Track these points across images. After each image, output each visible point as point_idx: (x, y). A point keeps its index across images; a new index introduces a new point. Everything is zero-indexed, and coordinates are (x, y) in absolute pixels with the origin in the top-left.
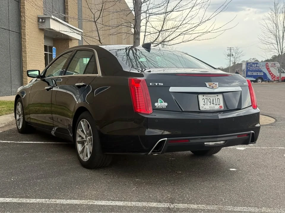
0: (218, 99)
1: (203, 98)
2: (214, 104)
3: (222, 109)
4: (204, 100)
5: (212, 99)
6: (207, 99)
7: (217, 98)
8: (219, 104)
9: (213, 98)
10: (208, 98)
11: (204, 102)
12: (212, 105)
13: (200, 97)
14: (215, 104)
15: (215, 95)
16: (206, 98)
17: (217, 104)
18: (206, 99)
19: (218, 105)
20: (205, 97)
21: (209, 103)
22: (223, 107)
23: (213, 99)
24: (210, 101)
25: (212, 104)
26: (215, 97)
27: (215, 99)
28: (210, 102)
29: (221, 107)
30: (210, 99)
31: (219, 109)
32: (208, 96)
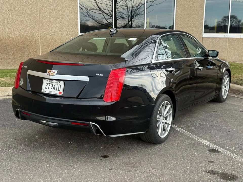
0: (59, 85)
2: (54, 89)
3: (60, 95)
4: (47, 84)
5: (54, 84)
9: (55, 83)
10: (51, 83)
11: (47, 86)
13: (45, 81)
14: (56, 89)
15: (58, 82)
16: (50, 83)
18: (49, 83)
19: (58, 90)
20: (48, 82)
21: (50, 88)
22: (62, 93)
23: (55, 84)
24: (52, 86)
26: (58, 83)
27: (57, 85)
29: (60, 93)
30: (52, 84)
31: (58, 94)
32: (52, 81)
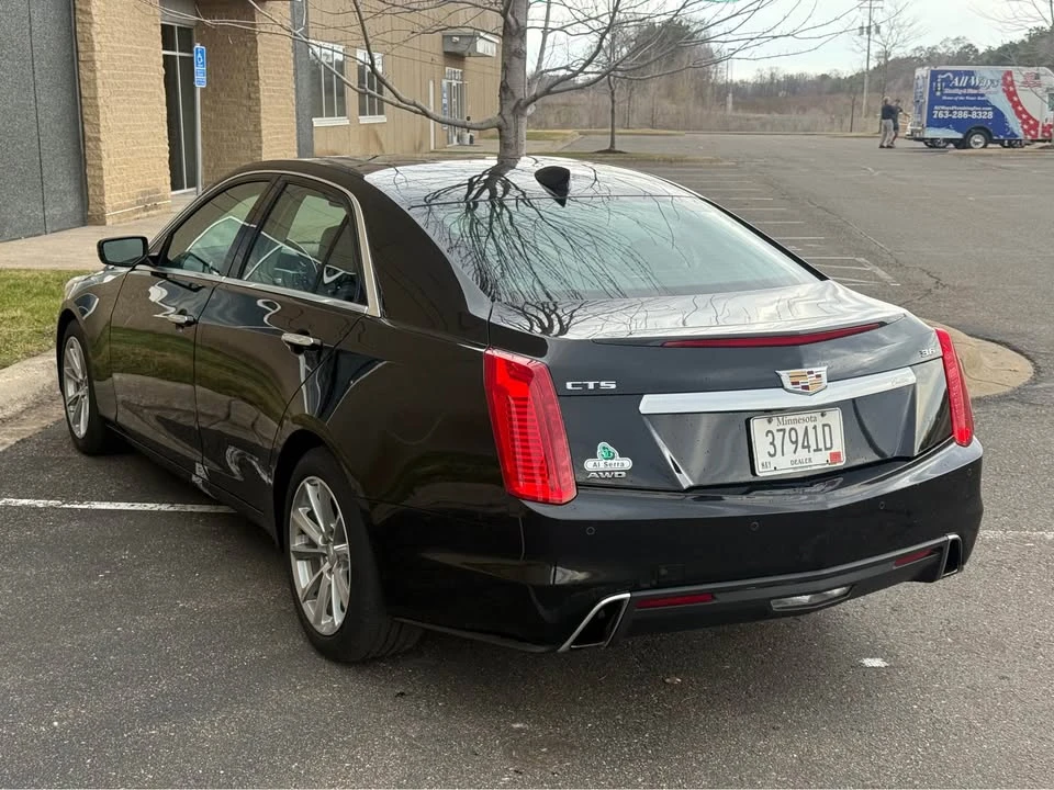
0: (824, 425)
1: (770, 427)
2: (808, 447)
3: (838, 464)
4: (770, 435)
5: (800, 429)
6: (784, 430)
7: (820, 421)
8: (828, 445)
9: (806, 424)
10: (787, 428)
11: (772, 443)
12: (802, 454)
13: (758, 426)
14: (813, 447)
15: (816, 415)
16: (781, 427)
17: (821, 446)
18: (778, 430)
19: (826, 449)
20: (774, 426)
21: (789, 447)
22: (843, 458)
23: (806, 428)
24: (794, 439)
25: (803, 447)
26: (815, 420)
27: (815, 427)
28: (796, 442)
29: (835, 456)
30: (793, 432)
31: (827, 466)
32: (788, 418)
